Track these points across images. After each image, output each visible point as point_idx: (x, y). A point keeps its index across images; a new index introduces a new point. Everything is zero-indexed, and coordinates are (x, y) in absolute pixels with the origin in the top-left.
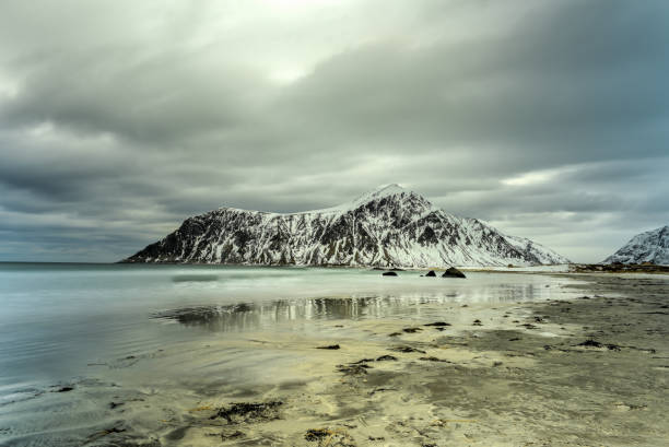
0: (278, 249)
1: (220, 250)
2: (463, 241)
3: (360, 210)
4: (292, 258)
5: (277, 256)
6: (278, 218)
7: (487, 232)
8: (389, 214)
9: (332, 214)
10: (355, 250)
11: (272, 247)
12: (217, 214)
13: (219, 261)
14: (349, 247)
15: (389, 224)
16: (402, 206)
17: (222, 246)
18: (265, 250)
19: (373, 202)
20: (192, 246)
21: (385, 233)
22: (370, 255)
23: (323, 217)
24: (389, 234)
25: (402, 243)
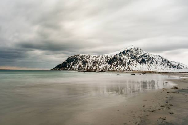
0: (95, 66)
1: (78, 66)
2: (155, 63)
3: (120, 53)
4: (99, 68)
5: (94, 68)
6: (95, 56)
7: (163, 60)
8: (130, 54)
9: (112, 55)
10: (119, 66)
11: (93, 65)
12: (77, 56)
13: (77, 69)
14: (117, 65)
15: (130, 58)
16: (134, 52)
17: (78, 65)
18: (91, 66)
19: (124, 51)
20: (70, 65)
21: (128, 61)
22: (124, 67)
23: (109, 56)
24: (130, 61)
25: (134, 63)
